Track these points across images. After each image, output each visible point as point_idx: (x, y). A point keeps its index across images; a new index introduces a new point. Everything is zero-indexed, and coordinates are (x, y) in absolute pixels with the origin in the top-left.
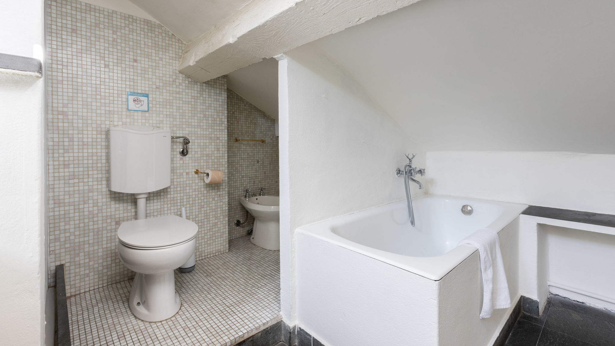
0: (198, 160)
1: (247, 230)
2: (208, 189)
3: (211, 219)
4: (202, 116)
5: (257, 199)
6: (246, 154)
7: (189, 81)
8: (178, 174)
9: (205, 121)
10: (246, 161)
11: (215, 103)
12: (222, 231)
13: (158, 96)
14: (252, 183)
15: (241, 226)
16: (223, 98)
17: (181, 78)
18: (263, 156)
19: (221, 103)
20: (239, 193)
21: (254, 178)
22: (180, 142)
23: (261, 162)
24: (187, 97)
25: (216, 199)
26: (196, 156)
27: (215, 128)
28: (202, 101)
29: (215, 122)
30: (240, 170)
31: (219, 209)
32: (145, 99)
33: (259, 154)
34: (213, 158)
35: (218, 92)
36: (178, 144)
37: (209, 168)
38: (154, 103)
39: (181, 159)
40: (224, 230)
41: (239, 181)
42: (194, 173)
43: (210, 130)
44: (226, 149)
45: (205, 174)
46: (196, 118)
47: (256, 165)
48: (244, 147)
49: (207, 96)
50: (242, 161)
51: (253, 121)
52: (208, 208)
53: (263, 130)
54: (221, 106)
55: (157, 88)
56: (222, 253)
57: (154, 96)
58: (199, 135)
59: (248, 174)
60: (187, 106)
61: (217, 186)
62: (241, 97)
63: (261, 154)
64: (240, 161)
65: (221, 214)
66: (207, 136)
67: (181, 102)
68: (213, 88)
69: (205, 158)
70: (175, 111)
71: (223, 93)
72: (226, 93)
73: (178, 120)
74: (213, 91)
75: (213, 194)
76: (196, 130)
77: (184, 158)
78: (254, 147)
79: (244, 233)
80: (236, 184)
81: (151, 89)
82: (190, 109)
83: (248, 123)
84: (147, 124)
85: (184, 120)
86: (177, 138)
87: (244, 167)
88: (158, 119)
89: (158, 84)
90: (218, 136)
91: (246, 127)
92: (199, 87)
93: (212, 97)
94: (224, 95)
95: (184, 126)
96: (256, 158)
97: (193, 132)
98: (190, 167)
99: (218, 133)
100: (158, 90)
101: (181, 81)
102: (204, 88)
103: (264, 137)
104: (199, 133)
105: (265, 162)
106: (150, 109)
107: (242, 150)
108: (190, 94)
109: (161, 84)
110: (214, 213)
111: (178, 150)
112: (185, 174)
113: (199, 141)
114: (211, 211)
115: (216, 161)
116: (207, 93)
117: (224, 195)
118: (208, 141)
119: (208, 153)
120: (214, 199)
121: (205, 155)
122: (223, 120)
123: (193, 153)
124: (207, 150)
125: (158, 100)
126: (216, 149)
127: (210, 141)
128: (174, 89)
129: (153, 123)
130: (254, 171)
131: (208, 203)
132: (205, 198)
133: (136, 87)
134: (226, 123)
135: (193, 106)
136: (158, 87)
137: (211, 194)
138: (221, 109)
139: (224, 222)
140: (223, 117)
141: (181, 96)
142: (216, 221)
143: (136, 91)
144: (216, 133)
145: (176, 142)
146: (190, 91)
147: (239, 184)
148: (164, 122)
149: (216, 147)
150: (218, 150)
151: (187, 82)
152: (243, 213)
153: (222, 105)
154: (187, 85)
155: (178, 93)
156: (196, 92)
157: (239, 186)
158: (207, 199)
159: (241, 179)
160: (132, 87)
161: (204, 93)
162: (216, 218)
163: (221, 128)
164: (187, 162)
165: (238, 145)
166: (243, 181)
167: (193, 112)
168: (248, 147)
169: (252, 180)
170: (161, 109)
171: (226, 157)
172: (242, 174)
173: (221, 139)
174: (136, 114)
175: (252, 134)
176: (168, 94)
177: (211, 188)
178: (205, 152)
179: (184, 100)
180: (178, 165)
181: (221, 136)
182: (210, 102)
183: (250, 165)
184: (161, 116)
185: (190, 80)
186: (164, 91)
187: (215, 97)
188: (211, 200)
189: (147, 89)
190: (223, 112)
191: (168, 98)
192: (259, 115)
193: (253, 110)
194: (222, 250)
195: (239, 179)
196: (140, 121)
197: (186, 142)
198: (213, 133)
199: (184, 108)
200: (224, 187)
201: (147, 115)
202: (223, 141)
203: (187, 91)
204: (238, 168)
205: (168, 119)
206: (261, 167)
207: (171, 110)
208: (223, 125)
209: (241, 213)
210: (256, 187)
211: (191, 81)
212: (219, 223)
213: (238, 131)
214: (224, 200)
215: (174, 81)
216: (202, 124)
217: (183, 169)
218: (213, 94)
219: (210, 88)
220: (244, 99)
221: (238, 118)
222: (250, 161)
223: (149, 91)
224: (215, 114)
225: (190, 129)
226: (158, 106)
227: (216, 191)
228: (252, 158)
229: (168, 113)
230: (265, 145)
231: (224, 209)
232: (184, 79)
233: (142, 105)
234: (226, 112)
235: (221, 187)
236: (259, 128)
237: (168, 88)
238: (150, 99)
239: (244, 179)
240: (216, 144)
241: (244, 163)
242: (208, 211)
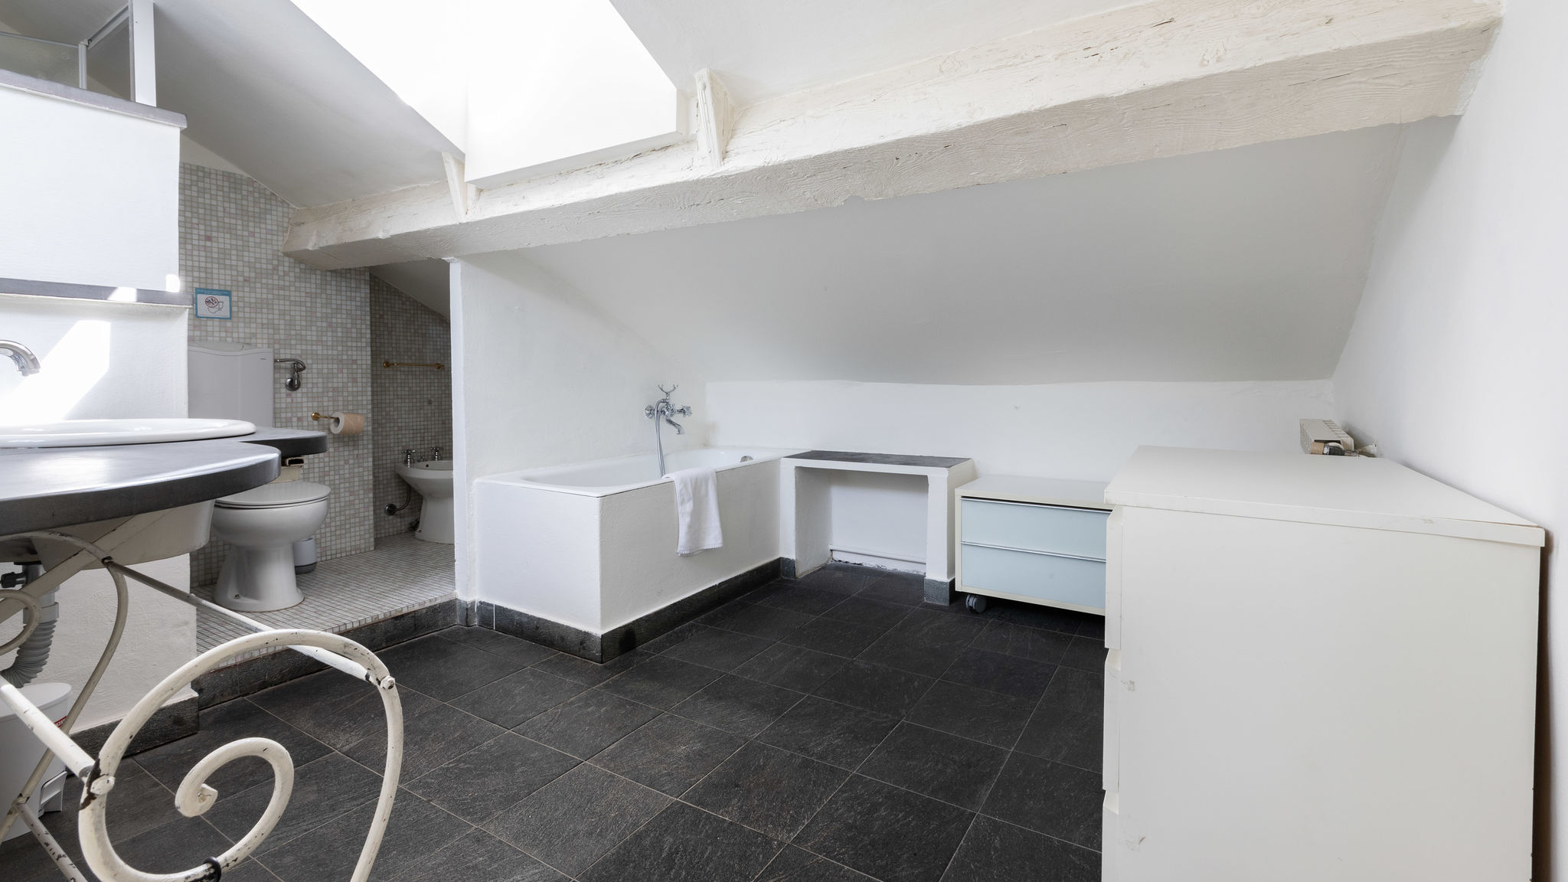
0: (318, 397)
1: (409, 522)
2: (336, 445)
3: (342, 495)
4: (324, 324)
5: (427, 466)
6: (407, 389)
7: (300, 269)
8: (284, 420)
9: (330, 334)
10: (407, 401)
11: (349, 303)
12: (362, 515)
13: (247, 295)
14: (419, 439)
15: (396, 515)
16: (363, 295)
17: (287, 264)
18: (440, 392)
19: (359, 304)
20: (392, 457)
21: (422, 431)
22: (286, 368)
23: (437, 404)
24: (298, 294)
25: (351, 462)
26: (315, 390)
27: (349, 344)
28: (324, 301)
29: (349, 335)
30: (396, 417)
31: (356, 479)
32: (225, 299)
33: (433, 388)
34: (345, 394)
35: (353, 285)
36: (282, 371)
37: (338, 411)
38: (241, 304)
39: (288, 395)
40: (366, 514)
41: (392, 437)
42: (310, 419)
43: (340, 348)
44: (370, 380)
45: (332, 420)
46: (314, 328)
47: (426, 408)
48: (403, 377)
49: (334, 292)
50: (400, 401)
51: (420, 331)
52: (337, 477)
53: (439, 347)
54: (359, 308)
55: (245, 280)
56: (363, 551)
57: (241, 294)
58: (320, 357)
59: (411, 424)
60: (298, 308)
61: (354, 441)
62: (395, 289)
63: (436, 388)
64: (395, 401)
65: (361, 487)
66: (335, 357)
67: (287, 303)
68: (344, 279)
69: (331, 394)
70: (276, 317)
71: (362, 286)
72: (368, 287)
73: (282, 332)
74: (343, 284)
75: (346, 453)
76: (314, 347)
77: (294, 394)
78: (421, 377)
79: (403, 528)
80: (388, 441)
81: (235, 283)
82: (304, 314)
83: (409, 334)
84: (229, 340)
85: (293, 332)
86: (282, 361)
87: (403, 412)
88: (247, 330)
89: (246, 274)
90: (354, 358)
91: (406, 342)
92: (319, 277)
93: (343, 293)
94: (365, 291)
95: (293, 342)
96: (425, 396)
97: (309, 352)
98: (305, 409)
99: (355, 353)
100: (246, 284)
101: (286, 269)
102: (329, 278)
103: (442, 359)
104: (320, 352)
105: (443, 403)
106: (234, 314)
107: (399, 381)
108: (303, 289)
109: (253, 275)
110: (347, 485)
111: (283, 381)
112: (295, 419)
113: (320, 366)
114: (342, 481)
115: (350, 398)
116: (334, 288)
117: (365, 455)
118: (335, 366)
119: (335, 385)
120: (346, 462)
121: (331, 390)
122: (363, 331)
123: (310, 385)
124: (335, 380)
125: (247, 300)
126: (350, 380)
127: (340, 366)
128: (276, 282)
129: (239, 338)
130: (422, 419)
131: (337, 468)
132: (332, 459)
133: (209, 281)
134: (369, 336)
135: (309, 309)
136: (248, 279)
137: (341, 454)
138: (359, 313)
139: (366, 500)
140: (364, 326)
141: (287, 293)
142: (352, 498)
143: (209, 287)
144: (350, 353)
145: (280, 368)
146: (303, 285)
147: (392, 441)
148: (259, 336)
149: (350, 376)
150: (355, 381)
151: (297, 270)
152: (401, 491)
153: (361, 306)
154: (298, 275)
155: (283, 288)
156: (314, 286)
157: (392, 445)
158: (334, 461)
159: (396, 433)
160: (203, 280)
161: (329, 287)
162: (352, 493)
163: (359, 344)
164: (299, 400)
165: (391, 373)
166: (400, 436)
167: (309, 319)
168: (410, 377)
169: (419, 435)
170: (253, 315)
171: (369, 393)
172: (400, 425)
173: (359, 362)
174: (210, 323)
175: (417, 354)
176: (265, 291)
177: (341, 444)
178: (330, 385)
179: (292, 299)
180: (283, 406)
181: (359, 357)
182: (339, 302)
183: (414, 408)
184: (254, 325)
185: (303, 266)
186: (258, 285)
187: (348, 294)
188: (342, 463)
189: (229, 283)
190: (363, 317)
191: (264, 296)
192: (431, 321)
193: (419, 312)
194: (363, 546)
195: (392, 433)
196: (217, 334)
197: (298, 368)
198: (345, 353)
199: (292, 313)
200: (365, 442)
201: (229, 324)
202: (364, 367)
203: (297, 284)
204: (392, 413)
205: (265, 331)
206: (437, 411)
207: (270, 316)
208: (364, 340)
209: (397, 492)
210: (426, 446)
211: (305, 269)
212: (357, 502)
213: (390, 349)
214: (365, 465)
215: (275, 268)
216: (324, 339)
217: (292, 412)
218: (344, 289)
219: (339, 279)
220: (402, 293)
221: (390, 325)
222: (414, 400)
223: (231, 286)
224: (349, 321)
225: (304, 347)
226: (247, 310)
227: (351, 448)
228: (418, 397)
229: (265, 321)
230: (443, 372)
231: (366, 478)
232: (292, 265)
233: (220, 309)
234: (368, 318)
235: (360, 442)
236: (431, 343)
237: (264, 281)
238: (234, 299)
239: (403, 432)
240: (350, 371)
241: (403, 405)
242: (337, 482)
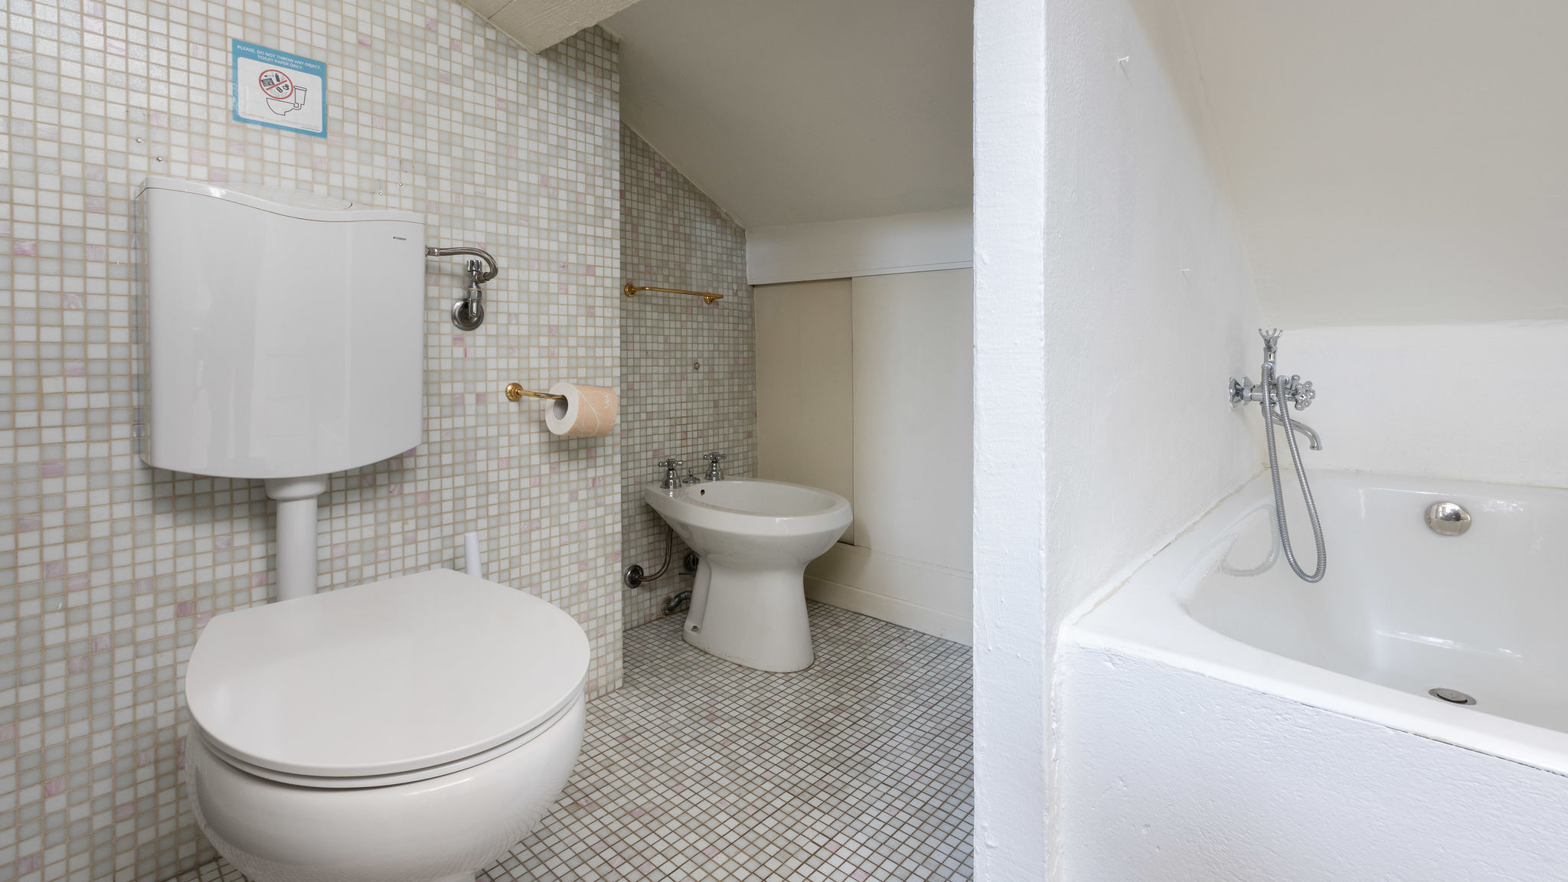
0: (519, 347)
1: (664, 597)
2: (554, 457)
3: (564, 571)
4: (534, 179)
5: (703, 492)
6: (661, 339)
7: (486, 39)
8: (446, 401)
9: (543, 202)
10: (661, 362)
11: (581, 136)
12: (601, 612)
13: (365, 80)
14: (679, 436)
16: (608, 124)
17: (456, 22)
18: (711, 347)
19: (599, 141)
20: (637, 472)
21: (684, 421)
22: (452, 275)
23: (706, 369)
24: (479, 98)
25: (582, 495)
26: (513, 330)
27: (581, 229)
28: (534, 125)
29: (581, 208)
30: (643, 393)
31: (592, 533)
32: (312, 81)
33: (700, 340)
34: (573, 342)
35: (590, 98)
36: (446, 281)
37: (558, 379)
38: (350, 103)
39: (457, 340)
40: (609, 609)
41: (637, 433)
42: (503, 398)
43: (563, 237)
44: (617, 313)
45: (551, 402)
46: (512, 185)
47: (690, 376)
48: (655, 316)
49: (553, 108)
50: (649, 362)
51: (682, 229)
52: (555, 531)
53: (709, 263)
54: (599, 151)
55: (360, 43)
57: (350, 76)
58: (524, 253)
59: (667, 407)
60: (479, 133)
61: (587, 448)
62: (644, 143)
63: (706, 340)
64: (643, 362)
65: (601, 551)
66: (554, 257)
67: (457, 116)
68: (572, 82)
69: (544, 341)
70: (433, 146)
71: (607, 103)
72: (616, 106)
73: (445, 185)
74: (572, 92)
75: (573, 476)
76: (513, 230)
77: (469, 336)
78: (684, 317)
79: (654, 610)
80: (631, 441)
81: (336, 46)
82: (491, 148)
83: (665, 234)
84: (320, 189)
85: (469, 190)
86: (444, 253)
87: (655, 384)
88: (366, 171)
89: (364, 28)
90: (590, 261)
91: (659, 248)
92: (523, 67)
93: (571, 113)
94: (609, 117)
95: (469, 213)
96: (689, 354)
97: (503, 240)
98: (492, 375)
99: (590, 250)
100: (364, 53)
101: (456, 34)
102: (543, 74)
103: (715, 285)
104: (523, 243)
105: (716, 368)
106: (333, 126)
107: (649, 323)
108: (490, 90)
109: (379, 33)
110: (574, 548)
111: (446, 305)
112: (470, 399)
113: (524, 276)
114: (565, 539)
115: (582, 352)
116: (553, 97)
117: (608, 480)
118: (554, 277)
119: (554, 321)
120: (573, 496)
121: (545, 330)
122: (608, 203)
123: (503, 319)
124: (553, 309)
125: (365, 93)
126: (582, 311)
127: (564, 278)
128: (432, 62)
129: (344, 188)
130: (684, 399)
131: (555, 510)
132: (545, 490)
133: (270, 27)
134: (617, 215)
135: (502, 139)
136: (367, 41)
137: (564, 477)
138: (599, 161)
139: (610, 579)
140: (608, 193)
141: (457, 92)
142: (583, 576)
143: (271, 43)
144: (581, 249)
145: (440, 272)
146: (490, 78)
147: (637, 440)
148: (392, 189)
149: (582, 301)
150: (590, 312)
151: (479, 41)
152: (651, 539)
153: (604, 148)
154: (480, 53)
155: (448, 79)
156: (512, 85)
157: (637, 449)
158: (550, 495)
159: (643, 424)
160: (253, 22)
161: (542, 94)
162: (583, 566)
163: (599, 232)
164: (480, 353)
165: (636, 307)
166: (650, 431)
167: (502, 161)
168: (666, 316)
169: (679, 428)
170: (380, 135)
171: (617, 342)
172: (649, 409)
173: (599, 272)
174: (270, 139)
175: (677, 273)
176: (407, 78)
177: (564, 456)
178: (544, 320)
179: (468, 108)
180: (446, 365)
181: (599, 262)
182: (562, 132)
183: (673, 377)
184: (379, 160)
185: (491, 34)
186: (392, 62)
187: (581, 116)
188: (565, 498)
189: (320, 41)
190: (607, 173)
191: (406, 91)
192: (698, 212)
193: (681, 193)
194: (602, 682)
195: (637, 425)
196: (288, 172)
197: (479, 275)
198: (572, 248)
199: (468, 143)
200: (609, 451)
201: (320, 148)
202: (608, 283)
203: (479, 75)
204: (637, 386)
205: (407, 178)
206: (706, 383)
207: (420, 144)
208: (608, 223)
209: (645, 541)
210: (690, 450)
211: (496, 42)
212: (592, 584)
213: (636, 260)
214: (608, 500)
215: (431, 27)
216: (533, 211)
217: (464, 381)
218: (572, 103)
219: (563, 79)
220: (655, 153)
221: (635, 213)
222: (673, 362)
223: (327, 50)
224: (581, 177)
225: (491, 227)
226: (365, 119)
227: (583, 464)
228: (678, 355)
229: (407, 154)
230: (716, 311)
231: (609, 530)
232: (469, 27)
233: (297, 106)
234: (616, 175)
235: (600, 451)
236: (699, 254)
237: (406, 53)
238: (334, 85)
239: (655, 423)
240: (582, 290)
241: (655, 370)
242: (555, 542)
